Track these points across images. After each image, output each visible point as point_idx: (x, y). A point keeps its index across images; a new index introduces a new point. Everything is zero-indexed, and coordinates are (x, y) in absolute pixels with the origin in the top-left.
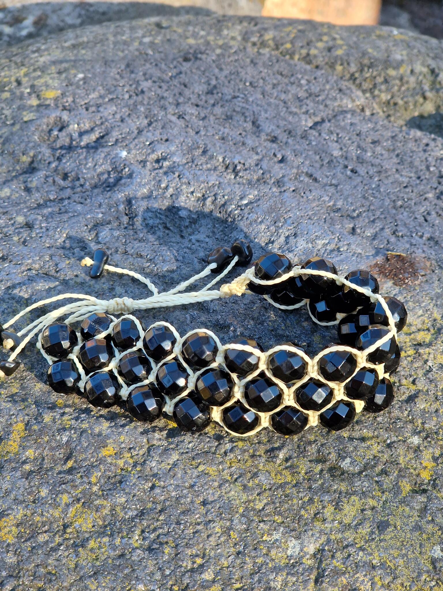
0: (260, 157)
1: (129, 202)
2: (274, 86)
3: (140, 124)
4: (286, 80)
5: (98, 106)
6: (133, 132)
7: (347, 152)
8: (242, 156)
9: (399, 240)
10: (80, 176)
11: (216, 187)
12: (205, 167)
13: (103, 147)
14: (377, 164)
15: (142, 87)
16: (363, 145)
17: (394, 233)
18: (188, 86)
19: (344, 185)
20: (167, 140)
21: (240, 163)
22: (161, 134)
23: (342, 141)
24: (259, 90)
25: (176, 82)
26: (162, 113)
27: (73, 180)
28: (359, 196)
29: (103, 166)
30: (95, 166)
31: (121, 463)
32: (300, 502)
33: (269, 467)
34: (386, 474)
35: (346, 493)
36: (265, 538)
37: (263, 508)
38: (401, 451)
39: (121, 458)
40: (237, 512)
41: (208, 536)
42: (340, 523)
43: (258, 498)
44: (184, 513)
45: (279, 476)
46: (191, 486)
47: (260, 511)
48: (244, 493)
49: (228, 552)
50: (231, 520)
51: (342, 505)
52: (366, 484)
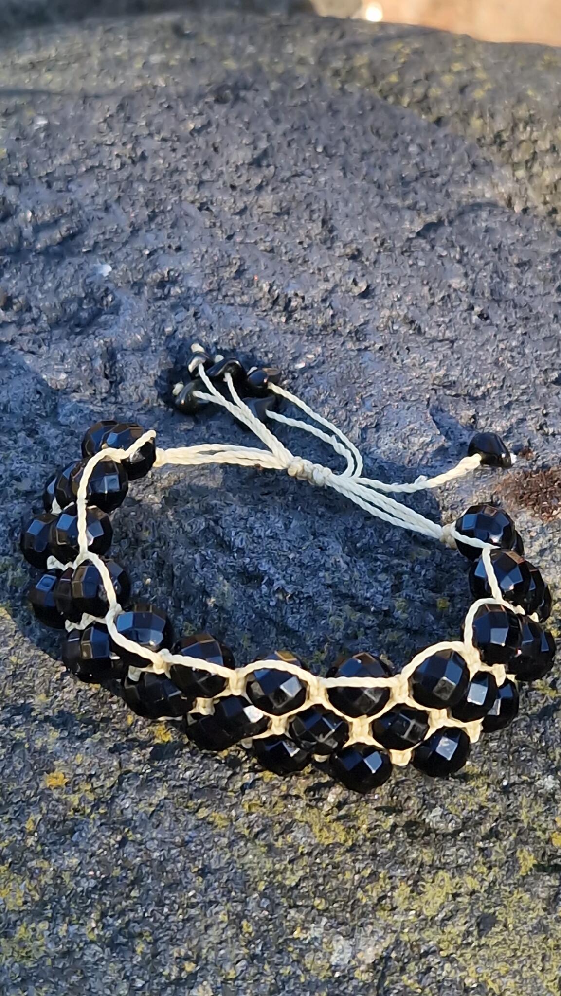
0: (329, 286)
1: (111, 355)
2: (364, 155)
3: (135, 217)
4: (384, 146)
5: (69, 180)
6: (122, 231)
7: (474, 281)
8: (299, 282)
9: (547, 440)
10: (32, 304)
11: (255, 338)
12: (238, 299)
13: (72, 254)
14: (524, 304)
15: (143, 148)
16: (503, 269)
17: (541, 428)
18: (220, 150)
19: (465, 341)
20: (179, 249)
21: (296, 295)
22: (169, 237)
23: (469, 260)
24: (338, 161)
25: (200, 141)
26: (174, 198)
27: (20, 312)
28: (489, 361)
29: (72, 289)
30: (58, 287)
31: (74, 799)
32: (357, 877)
33: (311, 816)
34: (497, 837)
35: (430, 866)
36: (296, 934)
37: (297, 885)
38: (524, 799)
39: (74, 792)
40: (255, 889)
41: (207, 927)
42: (418, 915)
43: (290, 866)
44: (170, 887)
45: (325, 833)
46: (185, 844)
47: (292, 889)
48: (268, 857)
49: (237, 955)
50: (244, 902)
51: (423, 886)
52: (464, 852)
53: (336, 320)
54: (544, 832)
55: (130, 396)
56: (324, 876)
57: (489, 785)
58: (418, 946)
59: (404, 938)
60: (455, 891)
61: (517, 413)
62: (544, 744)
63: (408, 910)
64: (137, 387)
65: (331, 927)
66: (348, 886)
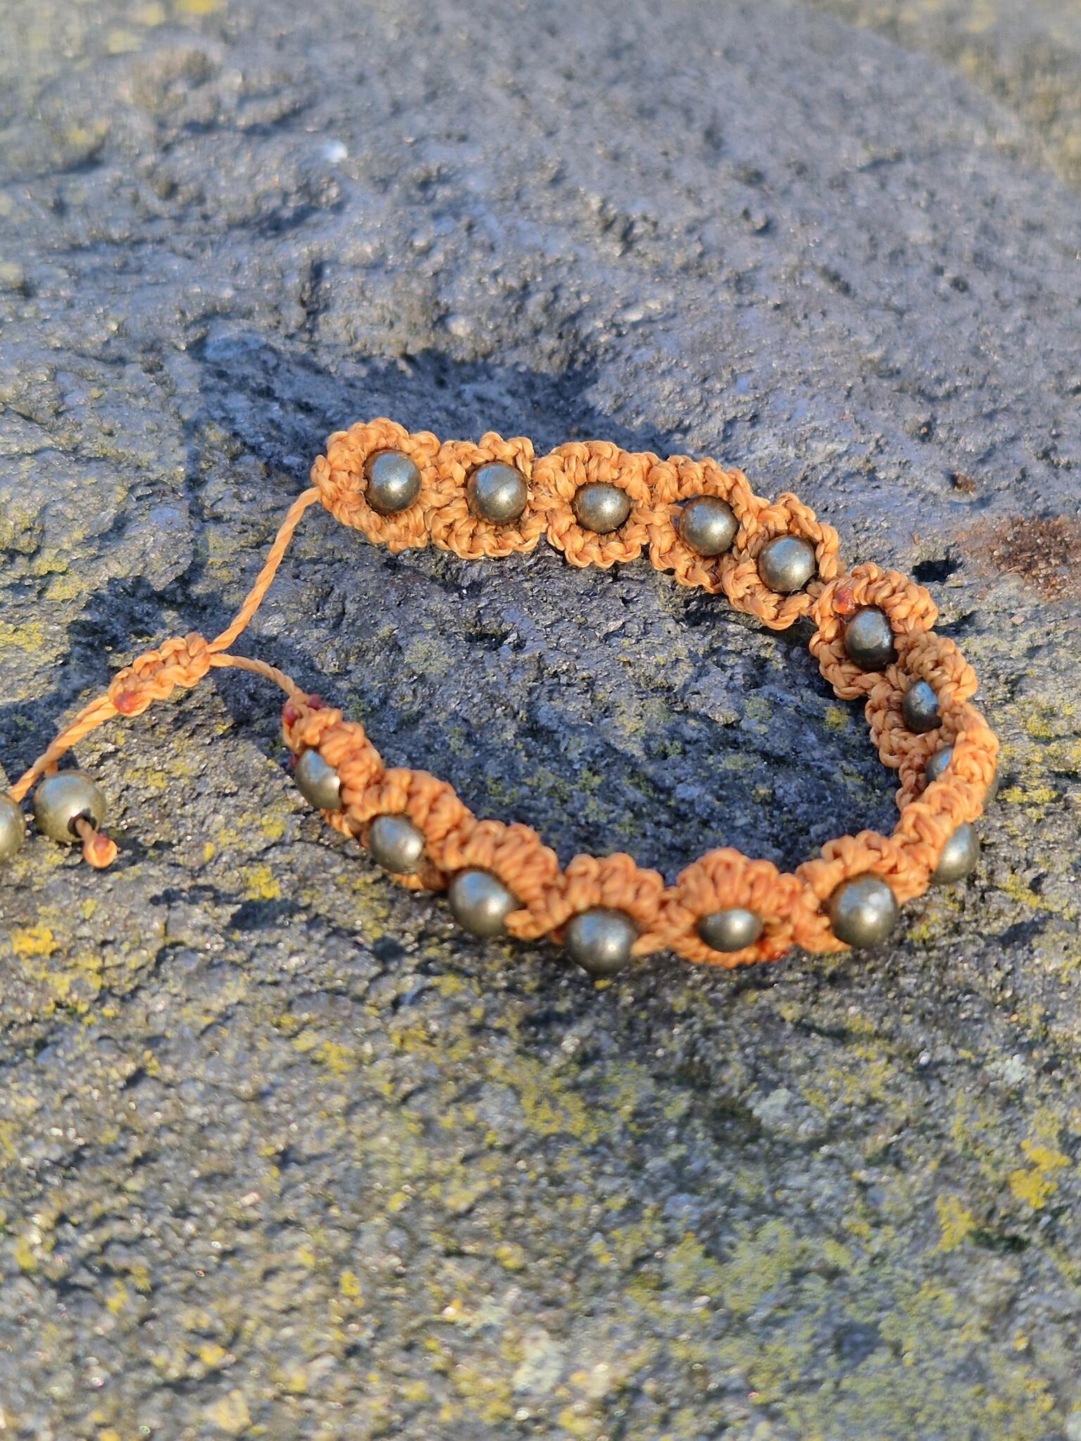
0: (703, 213)
1: (316, 272)
3: (403, 94)
6: (377, 109)
7: (949, 236)
8: (654, 202)
9: (1056, 475)
10: (208, 195)
11: (565, 269)
12: (546, 214)
13: (290, 133)
14: (1028, 277)
16: (997, 228)
17: (1045, 455)
19: (924, 314)
20: (463, 139)
21: (645, 219)
22: (450, 122)
23: (941, 211)
26: (472, 79)
27: (187, 203)
28: (962, 347)
29: (276, 178)
30: (255, 174)
31: (61, 984)
32: (596, 1210)
33: (525, 1072)
34: (897, 1164)
35: (753, 1205)
36: (451, 1312)
37: (470, 1210)
38: (961, 1096)
39: (65, 969)
40: (381, 1208)
41: (269, 1274)
42: (713, 1306)
43: (461, 1169)
44: (209, 1180)
45: (545, 1112)
46: (260, 1096)
47: (458, 1217)
48: (421, 1145)
49: (318, 1342)
50: (355, 1232)
51: (732, 1246)
52: (826, 1187)
53: (706, 261)
54: (996, 1165)
55: (336, 335)
56: (529, 1200)
57: (890, 1059)
58: (704, 1373)
59: (678, 1352)
60: (797, 1265)
61: (1005, 426)
62: (1008, 994)
63: (692, 1294)
64: (349, 322)
65: (527, 1307)
66: (574, 1225)
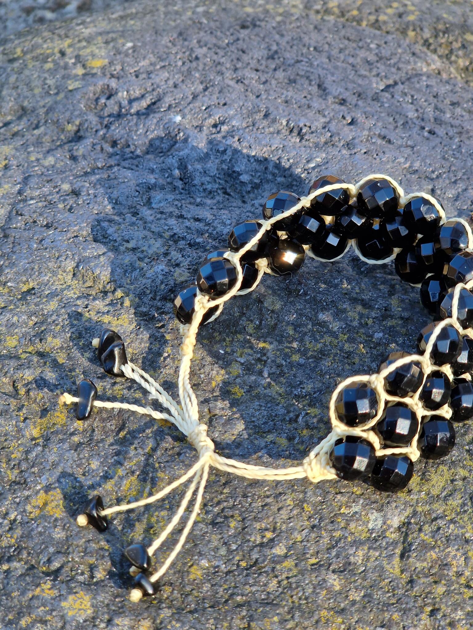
1: (184, 167)
2: (341, 51)
4: (354, 45)
5: (149, 73)
6: (187, 97)
10: (130, 143)
11: (280, 151)
12: (267, 130)
15: (196, 54)
18: (246, 52)
20: (225, 104)
21: (305, 125)
24: (325, 54)
25: (233, 48)
26: (219, 78)
29: (156, 132)
30: (146, 132)
36: (343, 510)
41: (279, 509)
49: (302, 526)
50: (304, 492)
51: (430, 476)
53: (333, 139)
59: (419, 509)
60: (452, 478)
